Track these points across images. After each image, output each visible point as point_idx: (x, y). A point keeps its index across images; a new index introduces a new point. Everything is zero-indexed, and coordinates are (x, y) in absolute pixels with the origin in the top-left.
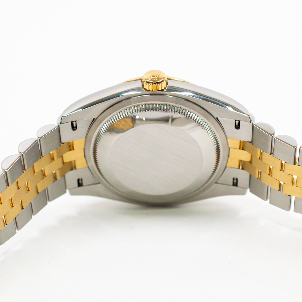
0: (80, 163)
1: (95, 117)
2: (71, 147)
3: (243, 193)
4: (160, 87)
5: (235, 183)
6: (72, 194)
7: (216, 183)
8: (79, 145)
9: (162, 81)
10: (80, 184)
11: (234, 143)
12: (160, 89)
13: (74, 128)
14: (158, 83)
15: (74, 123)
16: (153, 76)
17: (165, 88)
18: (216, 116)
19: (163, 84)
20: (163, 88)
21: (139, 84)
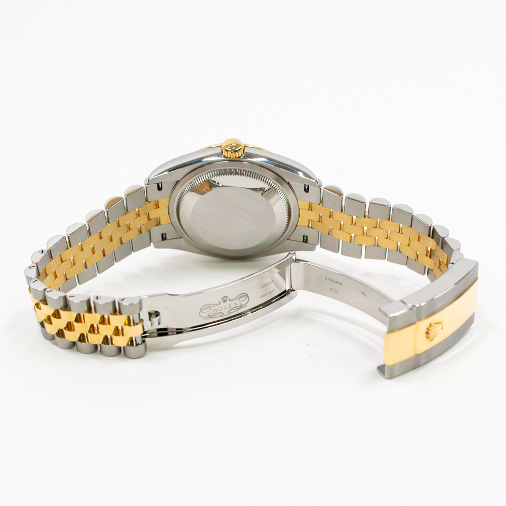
0: (164, 220)
1: (179, 180)
2: (157, 206)
3: (313, 249)
4: (237, 155)
5: (305, 240)
6: (156, 247)
7: (288, 239)
8: (163, 203)
9: (239, 150)
10: (164, 238)
11: (304, 205)
12: (237, 157)
13: (160, 188)
14: (236, 151)
15: (160, 184)
16: (231, 145)
17: (242, 156)
18: (288, 181)
19: (240, 152)
20: (240, 155)
21: (219, 151)
